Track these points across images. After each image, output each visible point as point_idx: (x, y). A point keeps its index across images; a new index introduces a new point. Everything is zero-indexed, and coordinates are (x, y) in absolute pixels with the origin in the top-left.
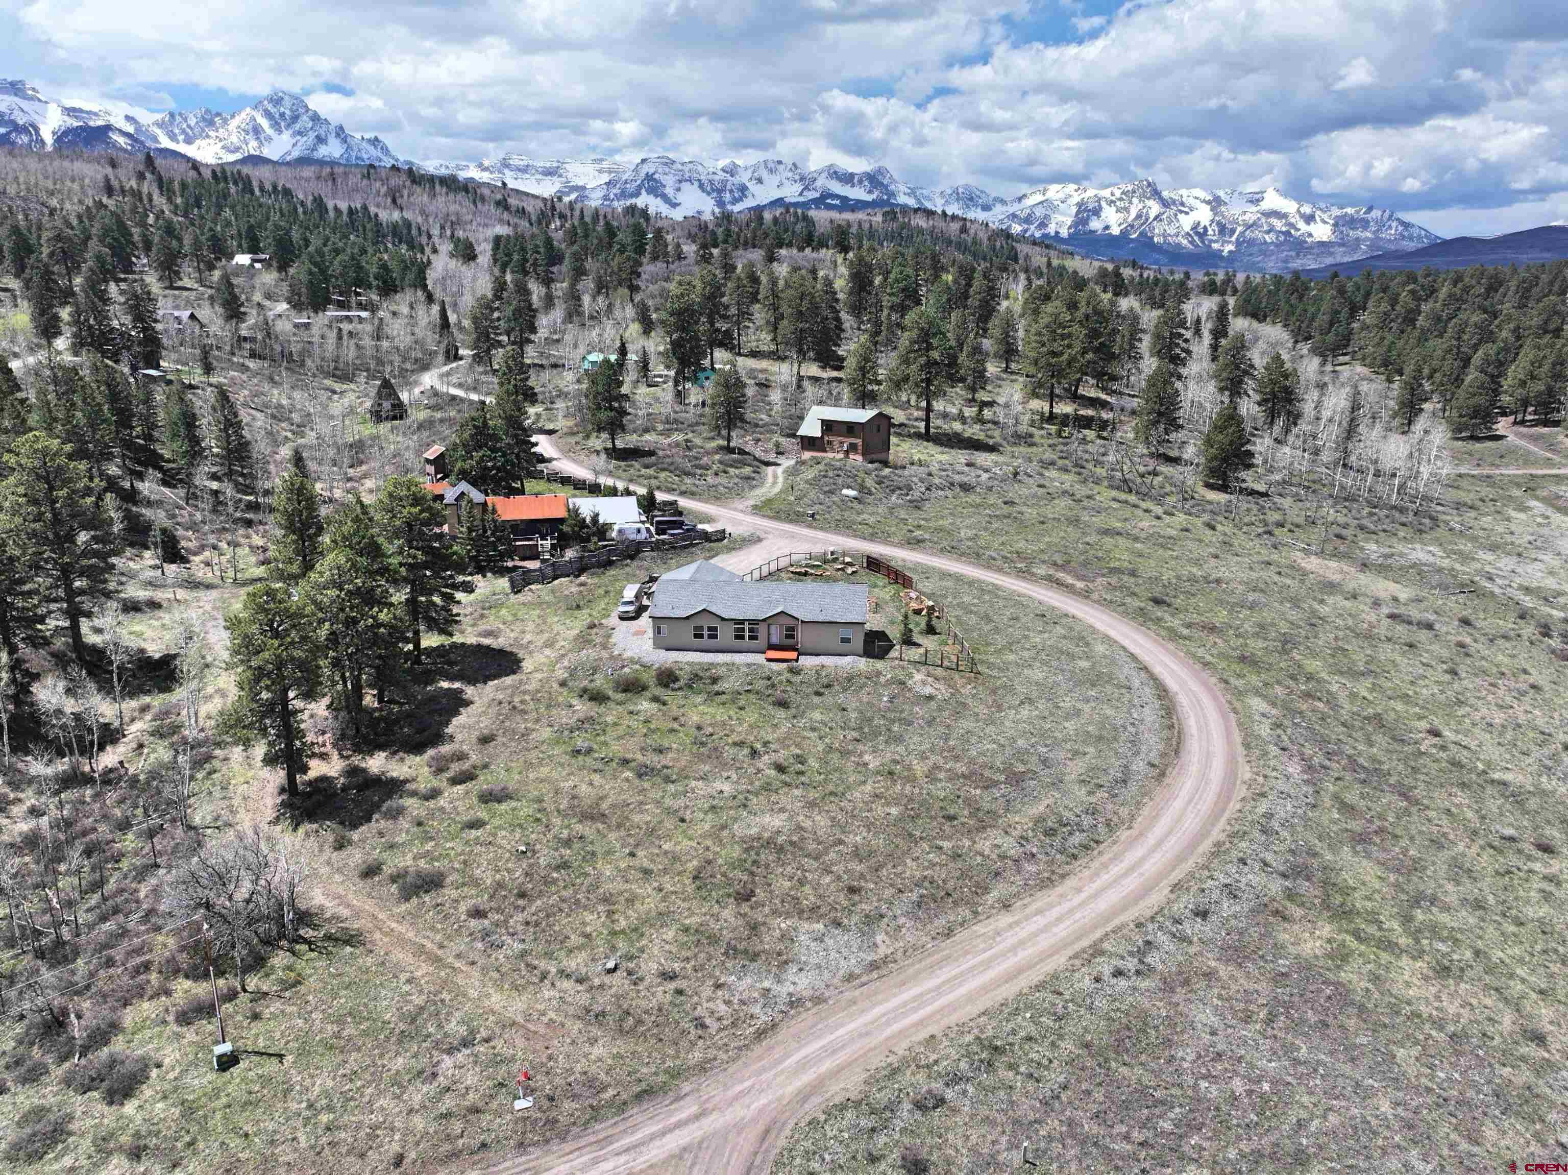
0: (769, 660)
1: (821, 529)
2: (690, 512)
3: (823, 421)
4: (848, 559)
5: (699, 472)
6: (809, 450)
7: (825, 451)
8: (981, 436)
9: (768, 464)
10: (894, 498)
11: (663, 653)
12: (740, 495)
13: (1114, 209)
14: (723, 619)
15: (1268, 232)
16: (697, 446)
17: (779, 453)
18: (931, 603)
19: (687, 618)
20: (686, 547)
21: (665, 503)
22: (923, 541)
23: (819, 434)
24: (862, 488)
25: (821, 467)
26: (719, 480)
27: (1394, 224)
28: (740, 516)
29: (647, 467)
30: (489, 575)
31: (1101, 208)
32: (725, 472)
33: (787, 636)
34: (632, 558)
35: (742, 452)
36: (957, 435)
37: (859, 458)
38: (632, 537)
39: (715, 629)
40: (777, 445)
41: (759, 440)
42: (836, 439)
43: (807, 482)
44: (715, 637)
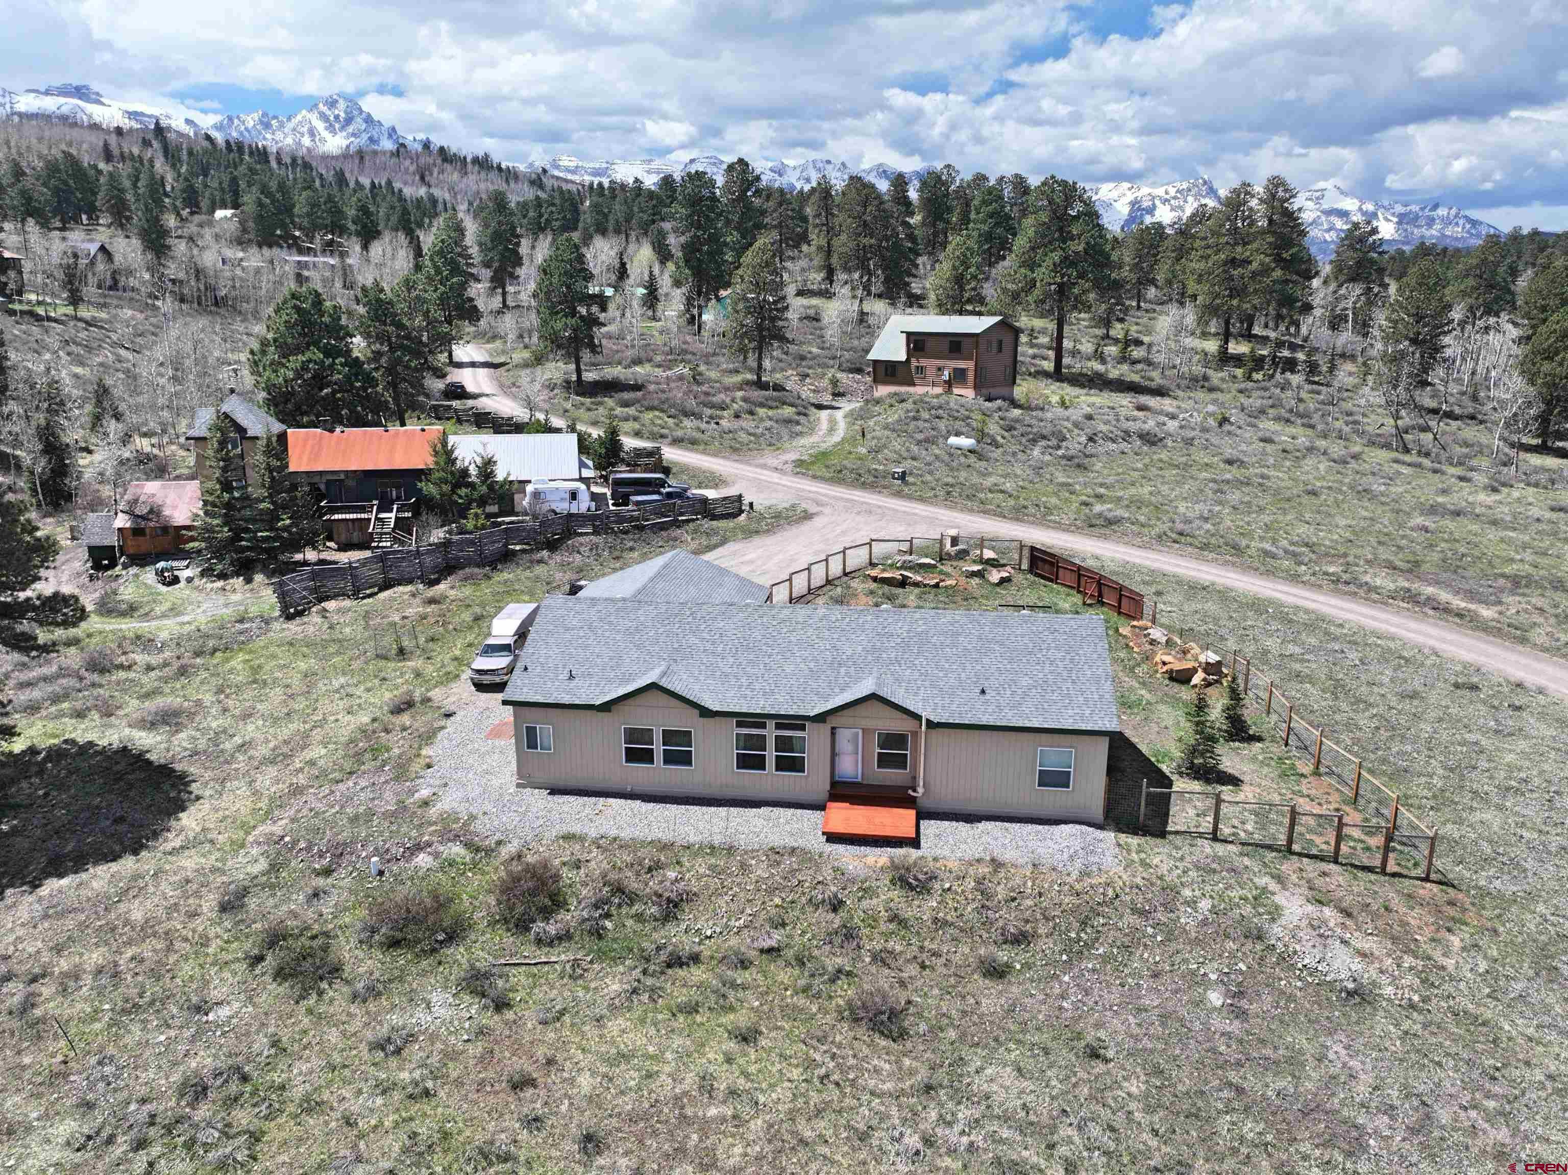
0: (833, 838)
1: (921, 499)
2: (685, 469)
3: (909, 335)
4: (989, 554)
5: (708, 412)
6: (886, 383)
7: (913, 384)
8: (1136, 378)
9: (820, 407)
10: (1036, 452)
11: (538, 799)
12: (774, 445)
13: (1168, 207)
14: (705, 712)
15: (1329, 230)
16: (709, 380)
17: (837, 395)
18: (1213, 658)
19: (606, 707)
20: (663, 527)
21: (639, 453)
22: (1117, 521)
23: (903, 357)
24: (981, 435)
25: (909, 405)
26: (736, 424)
27: (1461, 222)
28: (775, 477)
29: (626, 404)
30: (259, 578)
31: (1154, 207)
32: (751, 413)
33: (883, 761)
34: (553, 546)
35: (778, 388)
36: (1098, 375)
37: (969, 393)
38: (563, 507)
39: (685, 737)
40: (835, 382)
41: (807, 375)
42: (930, 364)
43: (886, 427)
44: (685, 759)
